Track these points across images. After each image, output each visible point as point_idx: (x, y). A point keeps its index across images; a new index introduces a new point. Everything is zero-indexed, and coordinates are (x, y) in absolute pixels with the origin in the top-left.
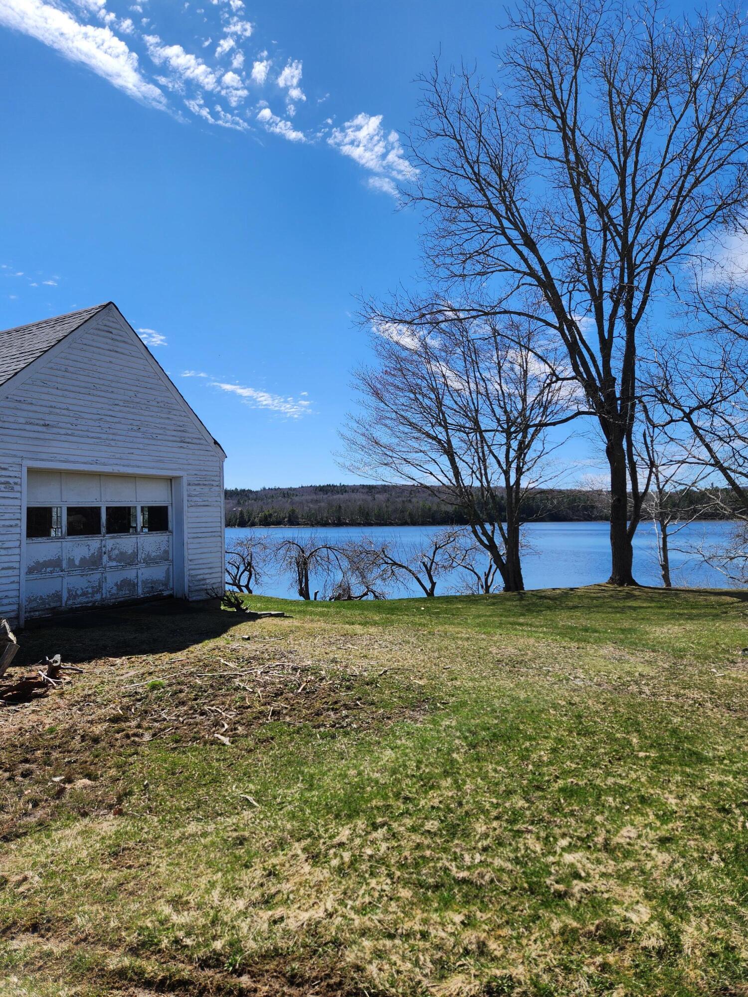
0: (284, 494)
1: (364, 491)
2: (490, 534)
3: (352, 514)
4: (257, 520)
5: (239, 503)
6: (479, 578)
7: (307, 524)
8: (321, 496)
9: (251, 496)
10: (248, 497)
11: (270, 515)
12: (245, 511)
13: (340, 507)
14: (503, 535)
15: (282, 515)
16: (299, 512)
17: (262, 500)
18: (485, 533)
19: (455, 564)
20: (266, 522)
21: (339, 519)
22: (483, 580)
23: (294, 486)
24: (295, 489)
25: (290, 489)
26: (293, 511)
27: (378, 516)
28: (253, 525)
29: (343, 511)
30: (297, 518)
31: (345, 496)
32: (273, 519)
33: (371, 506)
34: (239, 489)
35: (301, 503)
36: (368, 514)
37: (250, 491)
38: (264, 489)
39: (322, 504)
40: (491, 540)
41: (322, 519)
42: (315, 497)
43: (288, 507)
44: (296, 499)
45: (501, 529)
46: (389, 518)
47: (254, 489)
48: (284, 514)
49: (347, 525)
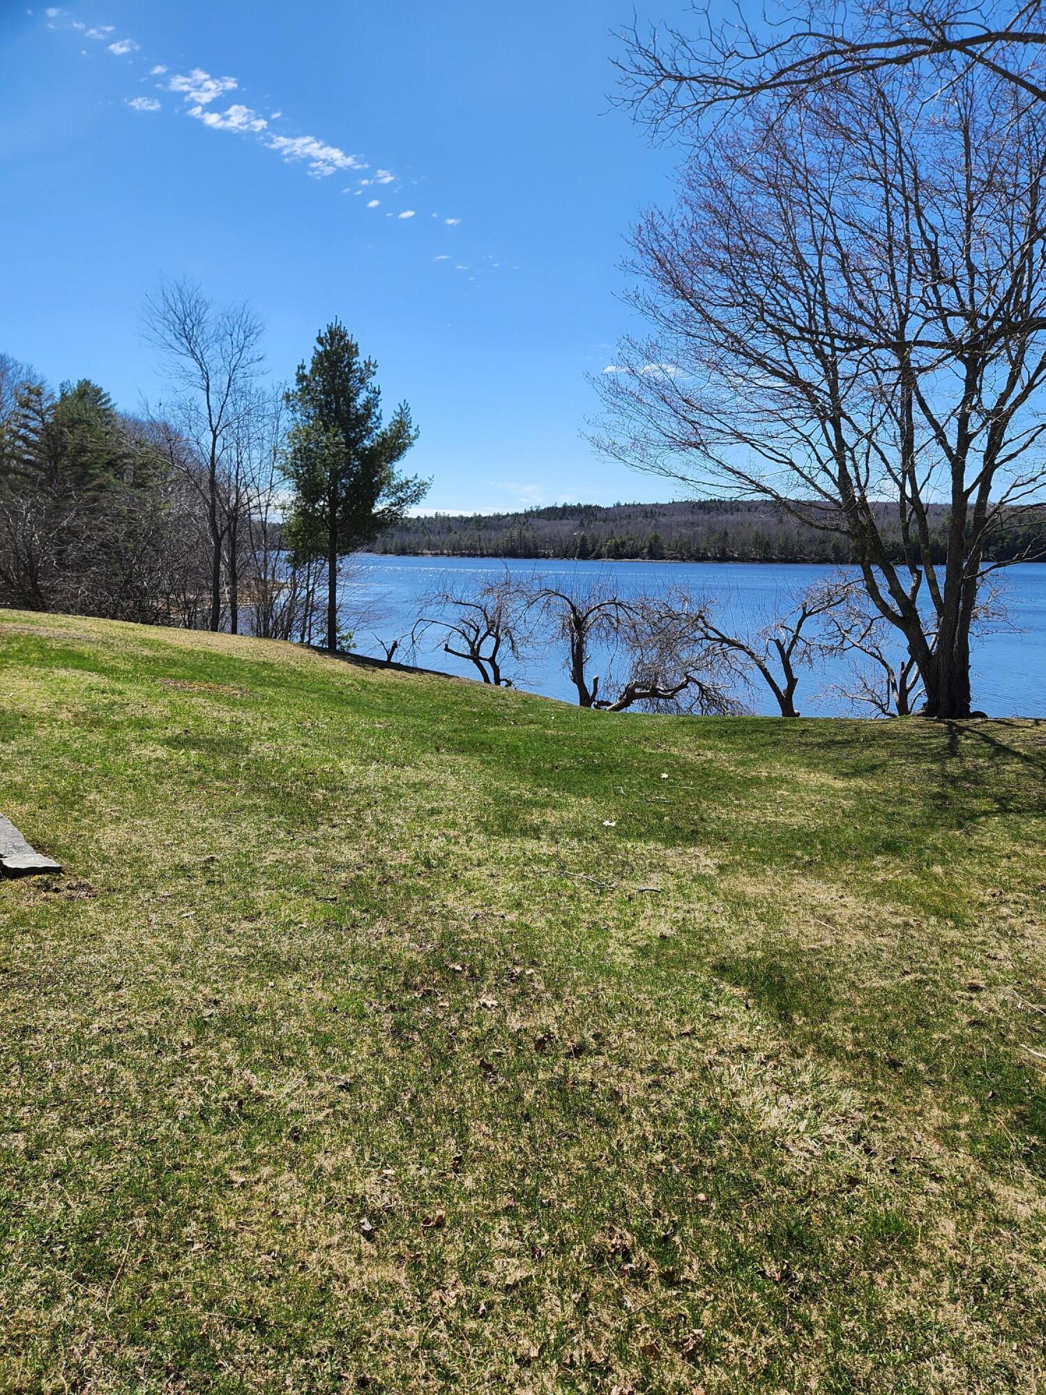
0: (646, 513)
1: (766, 509)
2: (908, 593)
3: (744, 544)
4: (604, 550)
5: (582, 524)
6: (891, 673)
7: (676, 558)
8: (700, 516)
9: (599, 515)
10: (595, 516)
11: (623, 543)
12: (588, 537)
13: (726, 534)
14: (936, 597)
15: (640, 544)
16: (665, 540)
17: (614, 521)
18: (896, 591)
19: (846, 644)
20: (618, 553)
21: (723, 552)
22: (898, 677)
23: (661, 502)
24: (662, 506)
25: (656, 505)
26: (656, 538)
27: (783, 549)
28: (598, 556)
29: (730, 540)
30: (662, 548)
31: (737, 517)
32: (627, 549)
33: (774, 532)
34: (583, 504)
35: (668, 526)
36: (768, 544)
37: (598, 508)
38: (619, 505)
39: (699, 529)
40: (908, 604)
41: (698, 551)
42: (690, 518)
43: (650, 532)
44: (663, 520)
45: (933, 584)
46: (801, 552)
47: (604, 505)
48: (643, 542)
49: (734, 560)
